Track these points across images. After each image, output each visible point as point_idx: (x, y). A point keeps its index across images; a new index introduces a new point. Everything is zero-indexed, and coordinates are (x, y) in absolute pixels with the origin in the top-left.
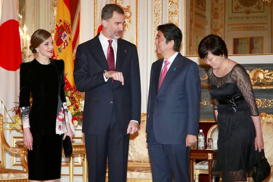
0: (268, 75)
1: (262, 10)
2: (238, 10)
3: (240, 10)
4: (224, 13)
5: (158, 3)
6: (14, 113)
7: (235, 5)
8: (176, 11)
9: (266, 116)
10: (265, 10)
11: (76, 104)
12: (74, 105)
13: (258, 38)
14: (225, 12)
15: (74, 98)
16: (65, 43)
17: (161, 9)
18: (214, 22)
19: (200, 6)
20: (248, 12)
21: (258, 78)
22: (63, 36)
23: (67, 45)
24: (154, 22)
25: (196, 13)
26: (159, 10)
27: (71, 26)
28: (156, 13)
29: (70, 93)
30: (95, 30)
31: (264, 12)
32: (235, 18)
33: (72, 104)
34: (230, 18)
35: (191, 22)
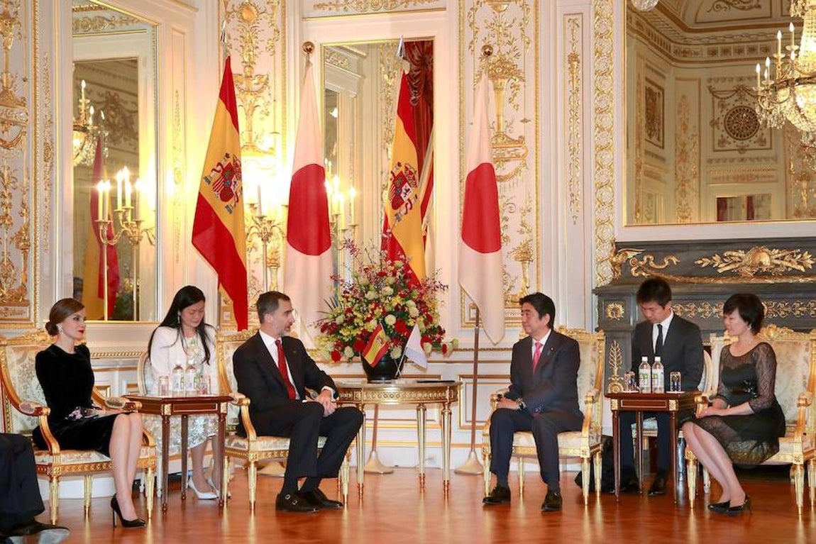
0: (777, 259)
1: (768, 145)
2: (724, 146)
3: (727, 147)
4: (697, 151)
5: (575, 130)
6: (319, 330)
7: (718, 138)
8: (609, 143)
9: (776, 330)
10: (773, 147)
11: (429, 313)
12: (424, 315)
13: (763, 196)
14: (700, 150)
15: (425, 303)
16: (407, 204)
17: (581, 141)
18: (680, 169)
19: (654, 139)
20: (742, 150)
21: (761, 264)
22: (404, 191)
23: (411, 208)
24: (568, 165)
25: (647, 152)
26: (577, 141)
27: (417, 173)
28: (572, 148)
29: (418, 293)
30: (461, 182)
31: (771, 148)
32: (718, 161)
33: (421, 314)
34: (710, 161)
35: (639, 167)
